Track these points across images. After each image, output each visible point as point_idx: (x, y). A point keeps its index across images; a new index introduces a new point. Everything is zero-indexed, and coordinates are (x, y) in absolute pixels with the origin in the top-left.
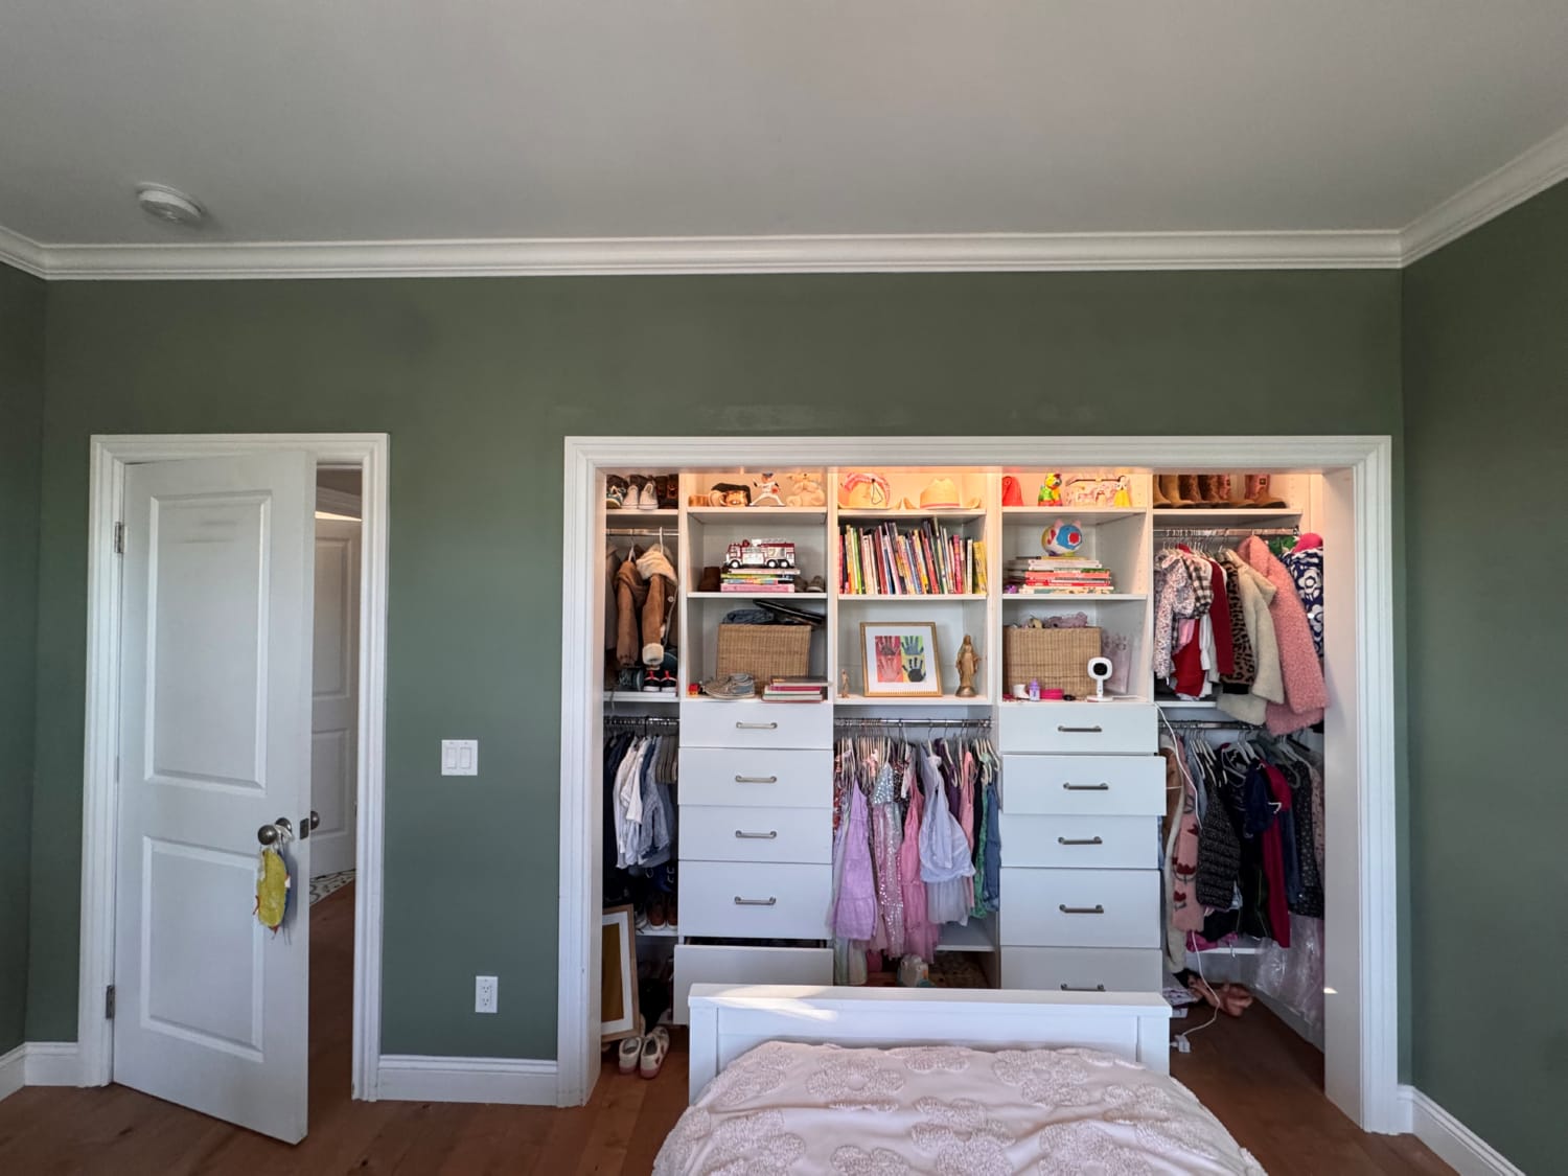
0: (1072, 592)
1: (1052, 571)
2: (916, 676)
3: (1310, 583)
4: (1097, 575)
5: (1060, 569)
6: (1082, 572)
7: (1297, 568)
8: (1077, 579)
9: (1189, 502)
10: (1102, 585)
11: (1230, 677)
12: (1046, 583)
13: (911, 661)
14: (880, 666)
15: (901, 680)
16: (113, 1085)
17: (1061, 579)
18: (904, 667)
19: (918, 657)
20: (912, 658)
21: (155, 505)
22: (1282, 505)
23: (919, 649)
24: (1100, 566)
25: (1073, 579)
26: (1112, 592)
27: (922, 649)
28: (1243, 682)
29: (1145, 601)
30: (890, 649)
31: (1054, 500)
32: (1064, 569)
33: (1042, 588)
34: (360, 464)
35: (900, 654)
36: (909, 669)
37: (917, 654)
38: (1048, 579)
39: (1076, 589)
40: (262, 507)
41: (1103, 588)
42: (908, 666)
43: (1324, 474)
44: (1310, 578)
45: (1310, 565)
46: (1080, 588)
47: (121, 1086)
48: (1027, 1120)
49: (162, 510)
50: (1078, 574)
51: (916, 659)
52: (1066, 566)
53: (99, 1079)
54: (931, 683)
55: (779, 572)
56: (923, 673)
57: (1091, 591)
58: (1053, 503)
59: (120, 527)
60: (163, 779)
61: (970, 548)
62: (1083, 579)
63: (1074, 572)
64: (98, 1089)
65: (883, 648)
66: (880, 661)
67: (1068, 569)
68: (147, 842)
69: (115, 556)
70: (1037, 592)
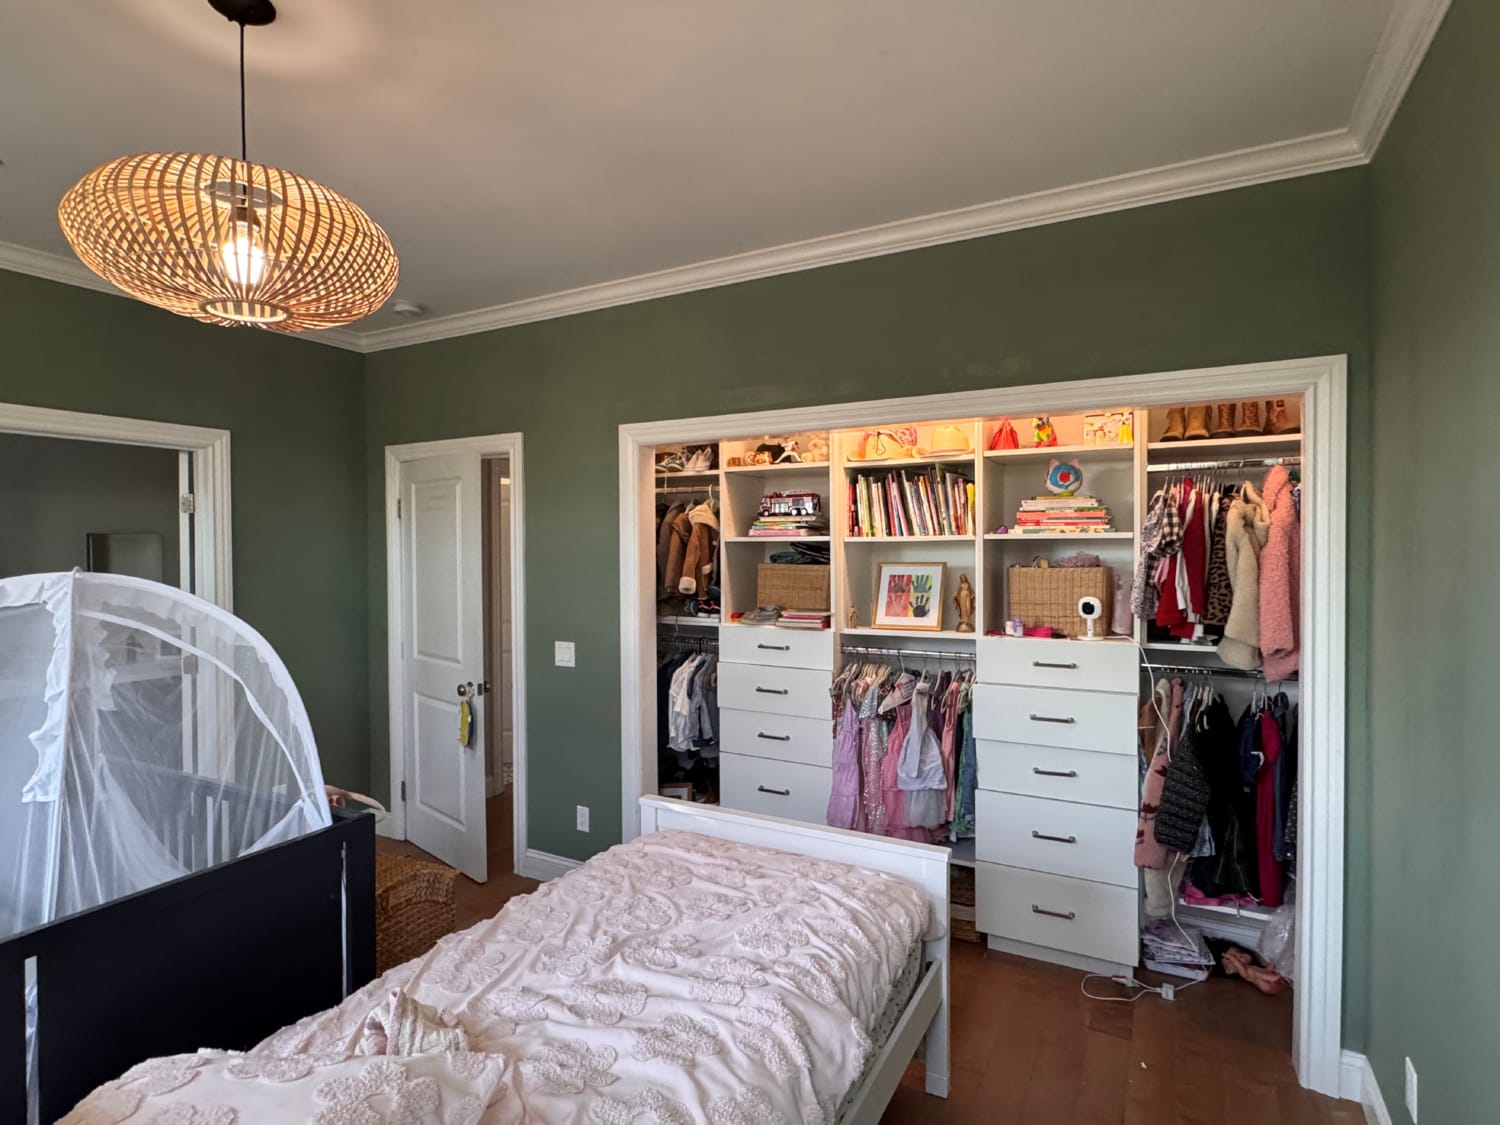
1: (1044, 511)
2: (921, 612)
4: (1091, 514)
5: (1052, 508)
6: (1076, 511)
8: (1070, 518)
10: (1097, 524)
12: (1038, 523)
13: (918, 598)
14: (889, 603)
16: (406, 841)
17: (1053, 519)
18: (911, 604)
19: (925, 594)
20: (920, 595)
21: (413, 486)
23: (928, 587)
24: (1096, 505)
25: (1066, 518)
26: (1106, 531)
27: (930, 588)
28: (1218, 621)
30: (901, 587)
32: (1057, 509)
33: (1031, 527)
34: (508, 454)
35: (909, 590)
36: (915, 605)
37: (925, 592)
38: (1040, 518)
39: (1069, 528)
40: (458, 488)
41: (1098, 527)
42: (914, 603)
46: (1073, 528)
47: (412, 844)
49: (417, 490)
50: (1070, 513)
51: (922, 597)
53: (401, 837)
55: (798, 519)
56: (927, 608)
57: (1084, 530)
59: (399, 502)
60: (421, 657)
62: (1076, 518)
64: (400, 841)
65: (895, 586)
66: (890, 597)
67: (1062, 508)
68: (416, 696)
69: (398, 519)
70: (1025, 532)
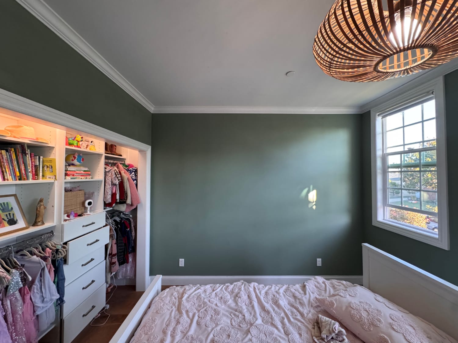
0: (81, 178)
1: (75, 171)
2: (12, 222)
3: (133, 175)
4: (87, 173)
5: (78, 170)
6: (84, 171)
7: (130, 172)
8: (82, 174)
9: (108, 152)
11: (122, 200)
12: (73, 175)
13: (7, 215)
15: (4, 226)
17: (78, 174)
18: (3, 219)
19: (10, 212)
20: (7, 213)
22: (121, 156)
23: (10, 208)
24: (88, 170)
26: (91, 178)
27: (12, 208)
28: (125, 201)
29: (102, 181)
31: (78, 146)
33: (72, 177)
36: (7, 220)
37: (10, 211)
38: (74, 173)
39: (83, 177)
41: (89, 177)
42: (6, 218)
43: (139, 151)
44: (133, 174)
45: (133, 171)
48: (175, 312)
51: (10, 214)
52: (79, 169)
54: (21, 223)
56: (15, 220)
57: (86, 178)
58: (78, 147)
61: (41, 160)
62: (84, 174)
63: (82, 171)
67: (80, 170)
